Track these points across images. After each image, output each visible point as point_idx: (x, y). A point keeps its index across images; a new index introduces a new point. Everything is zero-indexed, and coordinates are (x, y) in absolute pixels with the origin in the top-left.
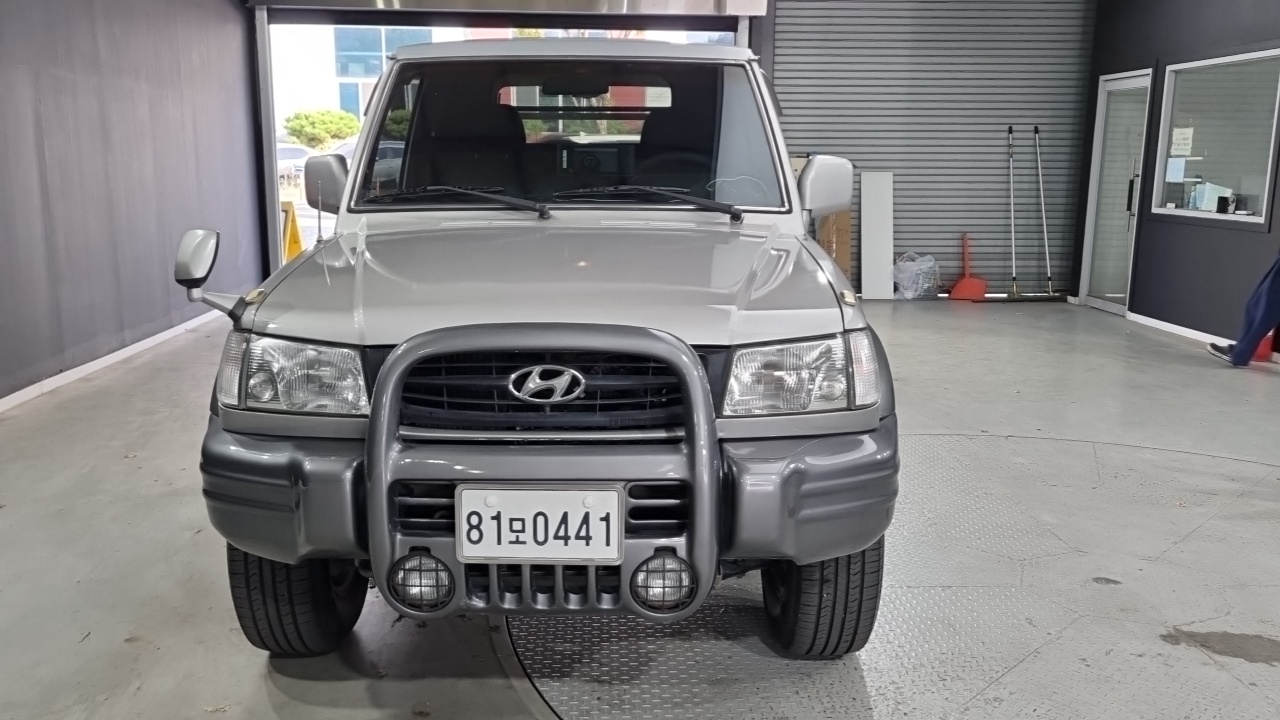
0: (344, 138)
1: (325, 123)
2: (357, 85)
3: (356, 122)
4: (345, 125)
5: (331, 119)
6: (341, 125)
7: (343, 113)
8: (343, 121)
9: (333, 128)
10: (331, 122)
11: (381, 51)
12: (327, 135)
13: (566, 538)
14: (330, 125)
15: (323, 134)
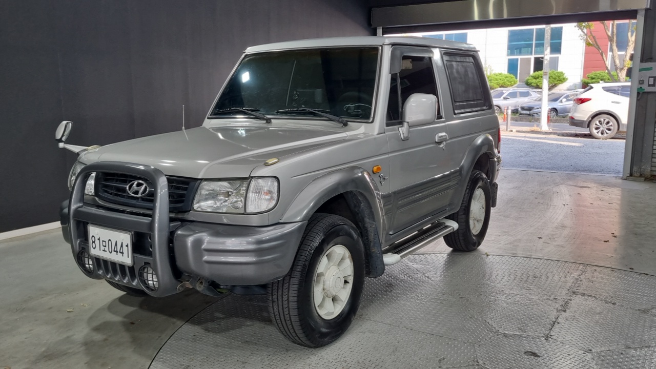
0: (507, 87)
1: (497, 80)
2: (518, 59)
3: (514, 79)
4: (508, 80)
5: (500, 77)
6: (506, 81)
7: (508, 75)
8: (507, 79)
9: (501, 82)
10: (500, 79)
11: (533, 41)
12: (497, 86)
13: (117, 252)
14: (500, 81)
15: (495, 85)
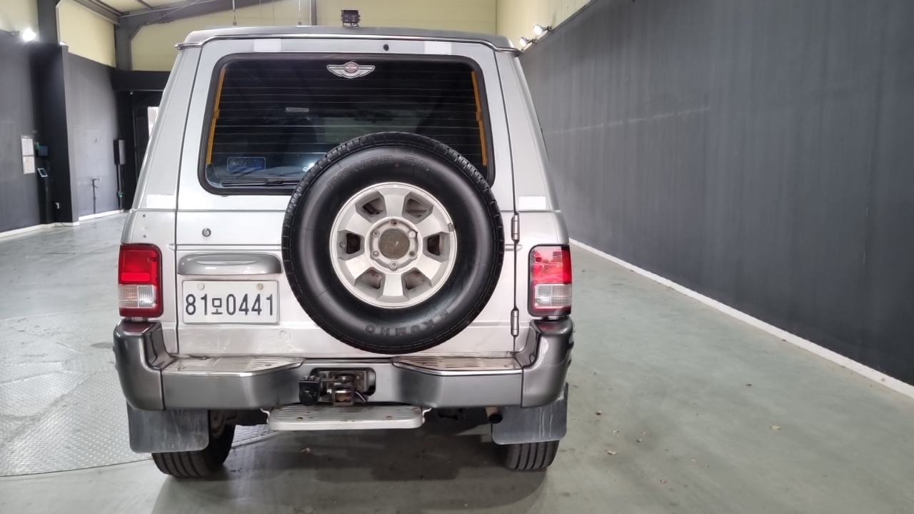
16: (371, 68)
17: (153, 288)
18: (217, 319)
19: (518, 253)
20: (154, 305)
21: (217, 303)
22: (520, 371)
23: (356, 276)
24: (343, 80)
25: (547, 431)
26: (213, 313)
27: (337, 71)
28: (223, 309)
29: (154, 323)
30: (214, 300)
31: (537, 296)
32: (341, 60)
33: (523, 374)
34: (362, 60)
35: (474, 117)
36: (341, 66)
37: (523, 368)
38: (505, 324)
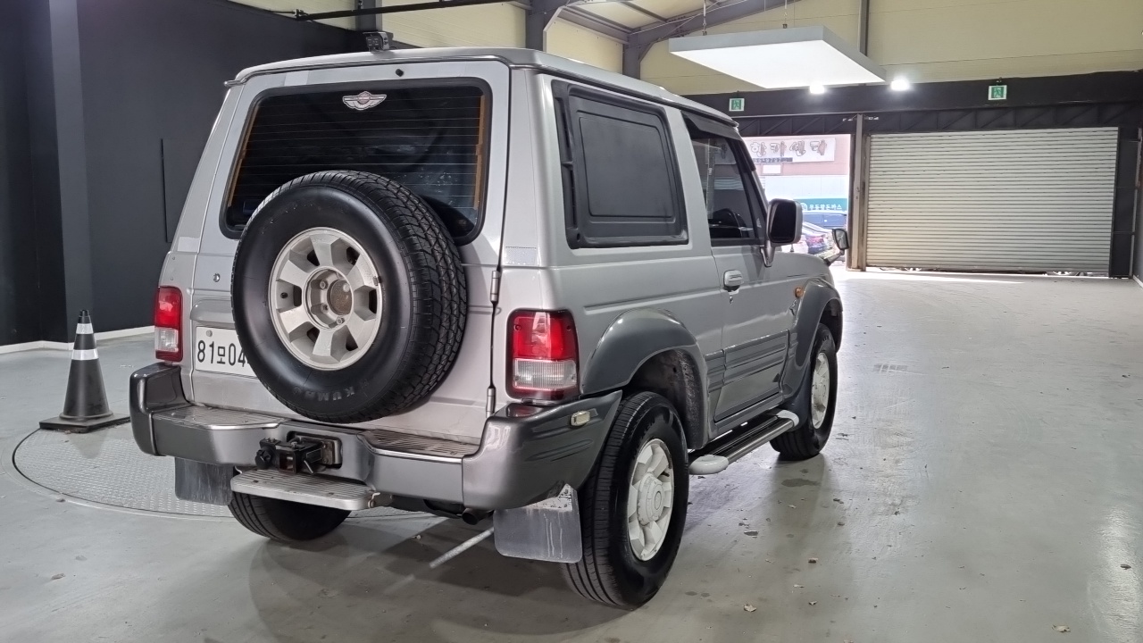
16: (382, 97)
17: (176, 332)
18: (221, 368)
19: (496, 318)
20: (177, 350)
21: (221, 351)
22: (459, 460)
23: (289, 332)
24: (354, 111)
25: (557, 548)
26: (219, 362)
27: (351, 102)
28: (225, 359)
29: (176, 367)
30: (219, 348)
31: (517, 373)
32: (355, 89)
33: (462, 464)
34: (374, 88)
35: (473, 150)
36: (355, 97)
37: (462, 458)
38: (481, 404)
